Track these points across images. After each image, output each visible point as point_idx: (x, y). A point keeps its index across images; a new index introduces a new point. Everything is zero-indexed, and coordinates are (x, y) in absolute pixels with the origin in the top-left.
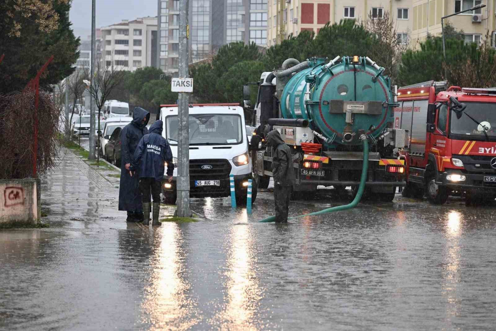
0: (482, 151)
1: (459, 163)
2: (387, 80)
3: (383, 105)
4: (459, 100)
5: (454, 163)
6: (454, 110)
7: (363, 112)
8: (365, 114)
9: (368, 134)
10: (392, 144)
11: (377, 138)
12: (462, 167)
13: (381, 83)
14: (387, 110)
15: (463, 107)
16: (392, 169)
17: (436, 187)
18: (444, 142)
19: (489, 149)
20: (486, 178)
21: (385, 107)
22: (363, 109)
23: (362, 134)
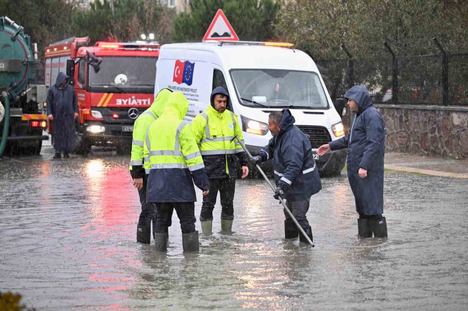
0: (119, 102)
1: (98, 115)
2: (26, 39)
3: (23, 62)
4: (96, 55)
5: (93, 115)
6: (91, 64)
7: (4, 70)
8: (6, 72)
9: (9, 91)
10: (34, 99)
11: (20, 95)
12: (101, 118)
13: (20, 42)
14: (27, 67)
15: (99, 61)
16: (35, 124)
17: (80, 138)
18: (84, 95)
19: (127, 100)
20: (124, 128)
21: (25, 65)
22: (3, 67)
23: (4, 91)
